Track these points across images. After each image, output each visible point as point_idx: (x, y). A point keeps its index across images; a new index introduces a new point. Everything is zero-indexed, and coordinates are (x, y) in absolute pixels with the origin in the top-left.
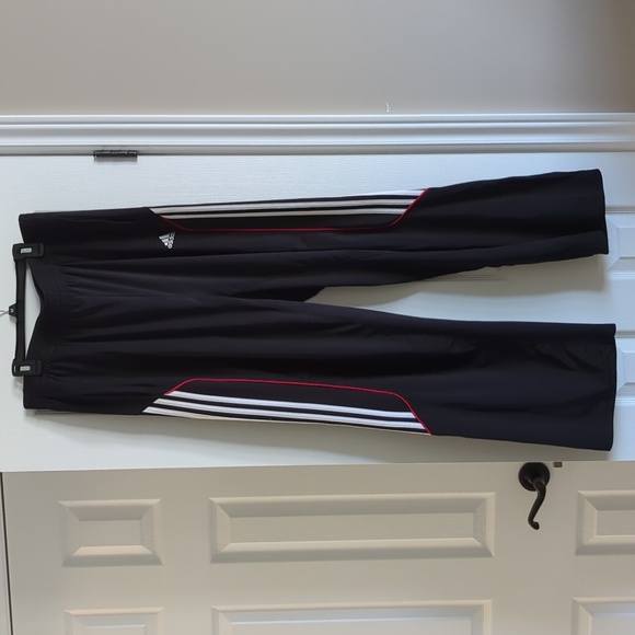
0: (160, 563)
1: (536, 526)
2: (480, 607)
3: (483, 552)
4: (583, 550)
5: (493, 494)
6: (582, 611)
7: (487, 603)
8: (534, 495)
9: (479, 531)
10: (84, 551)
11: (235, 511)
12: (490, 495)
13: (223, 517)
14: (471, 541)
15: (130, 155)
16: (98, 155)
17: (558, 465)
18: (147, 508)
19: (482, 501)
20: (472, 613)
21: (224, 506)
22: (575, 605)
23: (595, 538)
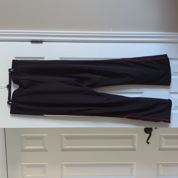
0: (47, 151)
1: (148, 143)
2: (133, 164)
3: (134, 150)
4: (161, 149)
5: (137, 134)
6: (160, 165)
7: (135, 163)
8: (148, 135)
9: (133, 144)
10: (27, 148)
11: (68, 138)
12: (136, 135)
13: (64, 139)
14: (131, 147)
15: (41, 42)
16: (32, 42)
17: (156, 128)
18: (44, 137)
19: (134, 136)
20: (131, 165)
21: (65, 136)
22: (158, 164)
23: (164, 146)
